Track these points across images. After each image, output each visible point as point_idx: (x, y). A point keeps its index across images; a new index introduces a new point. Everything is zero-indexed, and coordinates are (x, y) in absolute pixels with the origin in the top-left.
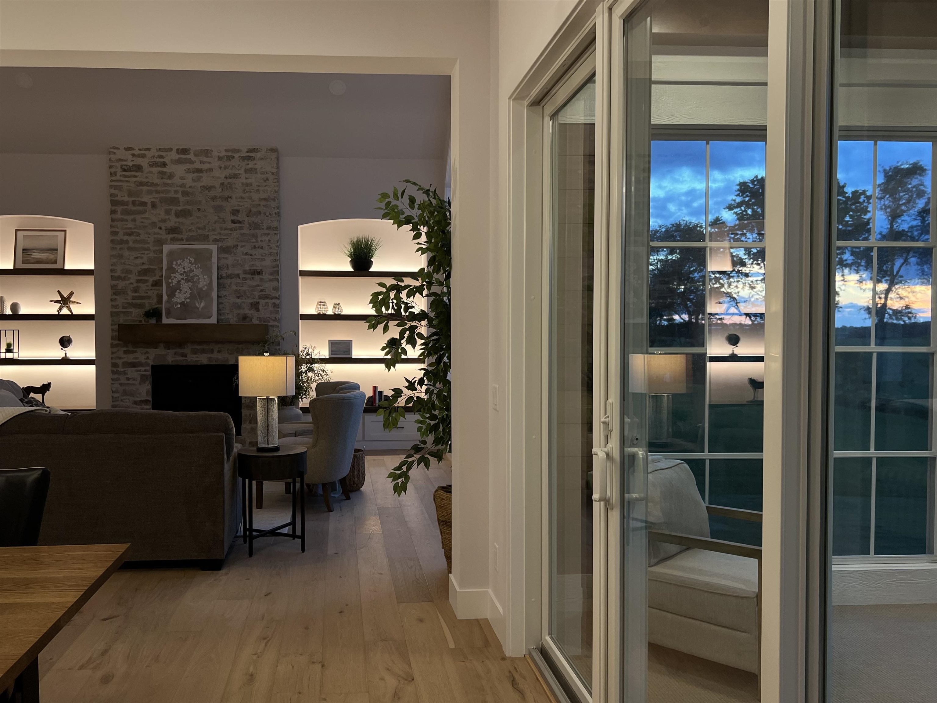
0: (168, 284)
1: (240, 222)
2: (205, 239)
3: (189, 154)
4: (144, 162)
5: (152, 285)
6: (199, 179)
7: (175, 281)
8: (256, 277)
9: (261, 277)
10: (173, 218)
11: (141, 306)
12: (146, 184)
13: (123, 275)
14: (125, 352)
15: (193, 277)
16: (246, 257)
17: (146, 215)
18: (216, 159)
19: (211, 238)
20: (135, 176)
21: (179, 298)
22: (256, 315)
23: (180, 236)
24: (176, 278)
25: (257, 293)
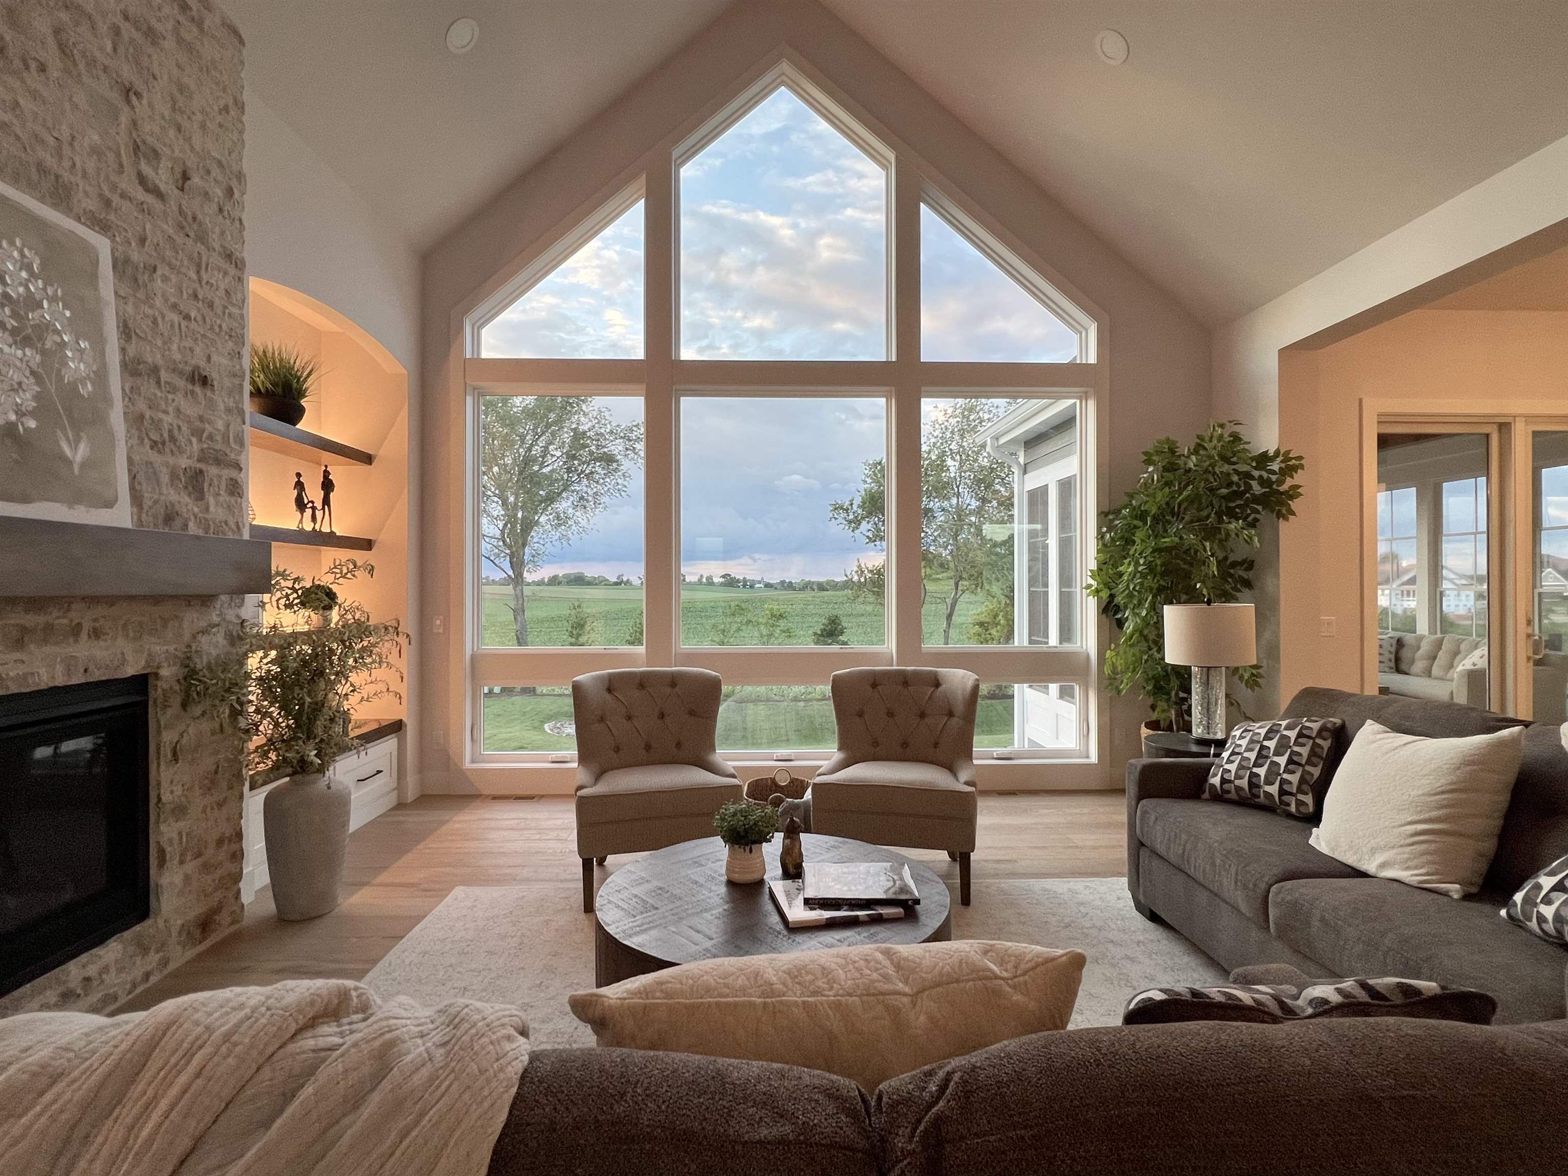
8: (199, 391)
9: (209, 393)
22: (193, 506)
25: (200, 440)
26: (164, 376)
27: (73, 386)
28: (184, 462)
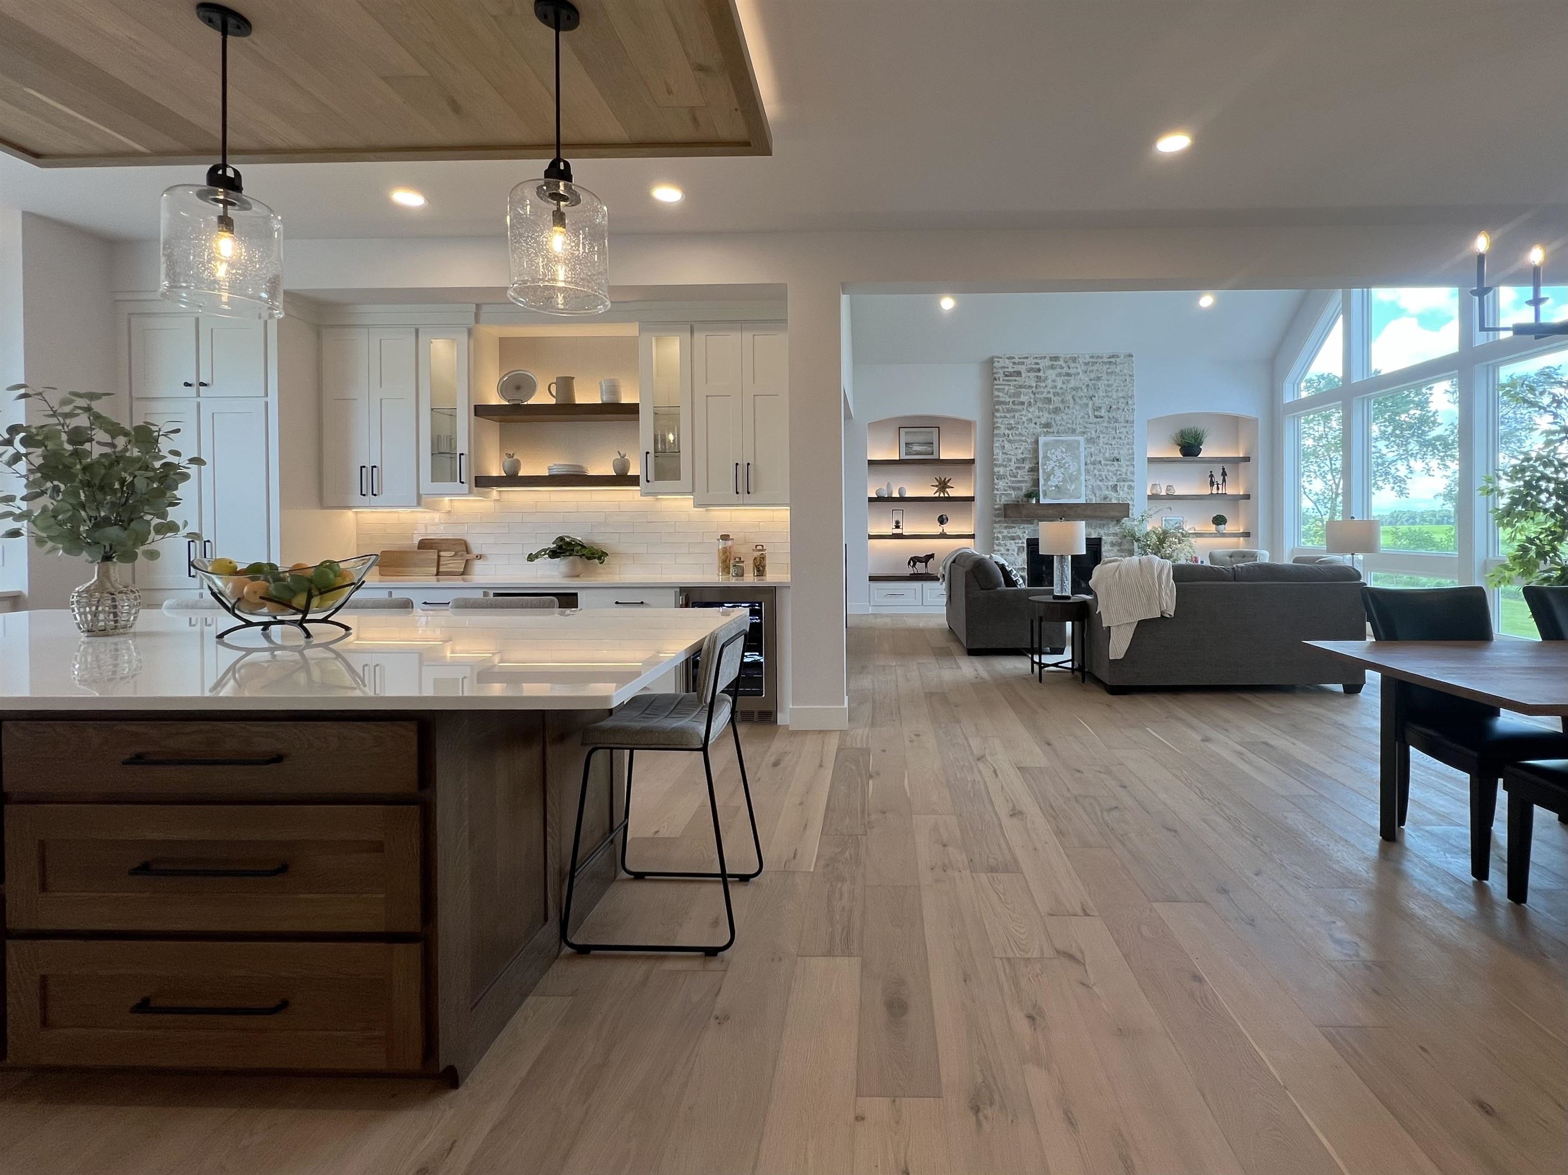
0: (1044, 470)
1: (1102, 417)
2: (1074, 431)
3: (1059, 361)
4: (1022, 368)
5: (1028, 472)
6: (1068, 381)
7: (1050, 468)
8: (1116, 463)
9: (1119, 463)
10: (1046, 415)
11: (1020, 489)
12: (1025, 387)
13: (1005, 463)
14: (1006, 528)
15: (1064, 464)
16: (1107, 446)
17: (1024, 413)
18: (1083, 365)
19: (1079, 430)
20: (1016, 381)
21: (1054, 481)
22: (1114, 494)
23: (1051, 430)
24: (1051, 465)
25: (1116, 476)
26: (1103, 462)
27: (1071, 474)
28: (1110, 483)
